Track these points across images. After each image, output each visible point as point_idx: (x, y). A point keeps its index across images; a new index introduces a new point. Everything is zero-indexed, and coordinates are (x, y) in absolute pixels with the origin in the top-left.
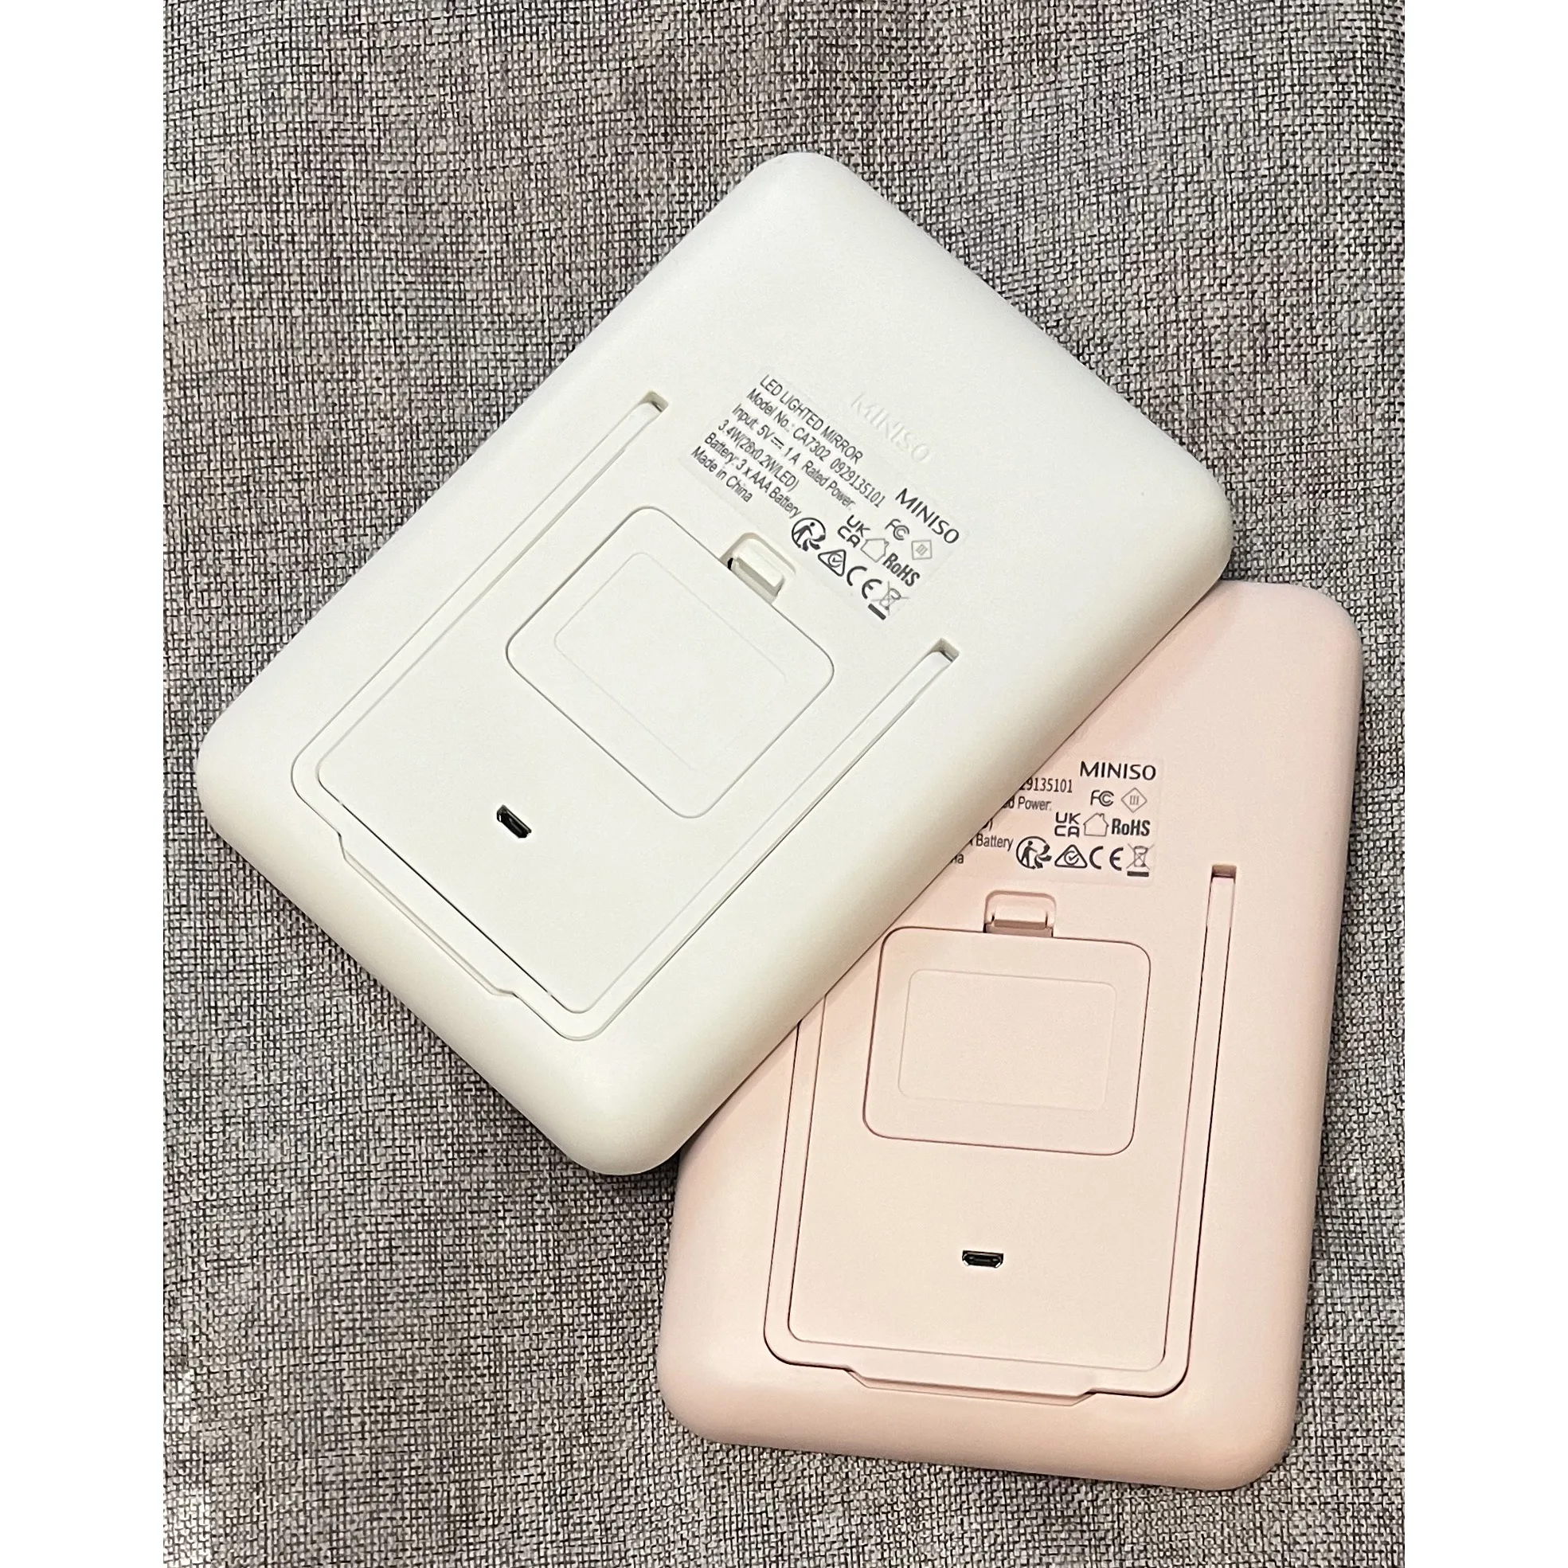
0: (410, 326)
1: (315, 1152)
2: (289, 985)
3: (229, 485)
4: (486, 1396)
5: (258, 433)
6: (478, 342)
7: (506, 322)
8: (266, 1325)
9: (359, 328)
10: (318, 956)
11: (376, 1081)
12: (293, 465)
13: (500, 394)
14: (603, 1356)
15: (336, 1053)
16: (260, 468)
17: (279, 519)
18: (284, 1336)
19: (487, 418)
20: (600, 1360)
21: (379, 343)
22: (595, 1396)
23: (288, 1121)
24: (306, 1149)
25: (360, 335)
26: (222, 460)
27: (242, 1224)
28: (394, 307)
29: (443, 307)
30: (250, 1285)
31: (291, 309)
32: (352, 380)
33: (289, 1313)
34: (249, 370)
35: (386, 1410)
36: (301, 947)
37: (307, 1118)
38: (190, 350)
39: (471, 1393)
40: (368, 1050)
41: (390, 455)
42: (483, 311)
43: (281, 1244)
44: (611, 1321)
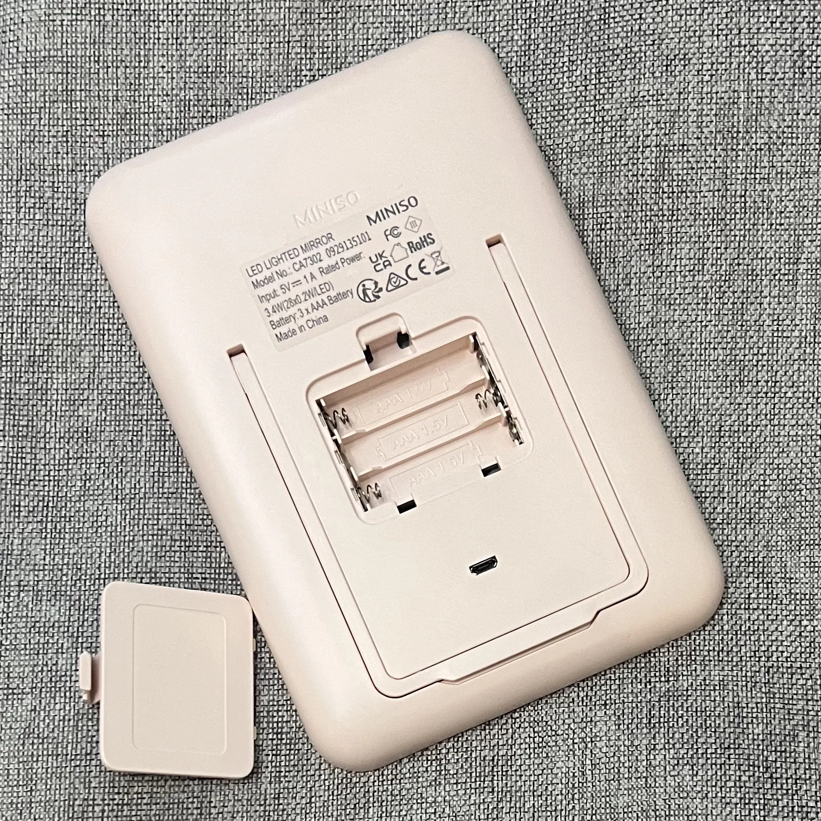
0: (188, 29)
1: (84, 614)
2: (73, 493)
3: (54, 136)
4: (195, 794)
5: (76, 101)
6: (236, 41)
7: (258, 26)
8: (38, 737)
9: (152, 30)
10: (95, 473)
11: (130, 568)
12: (100, 125)
13: (250, 80)
14: (283, 769)
15: (103, 544)
16: (77, 125)
17: (87, 162)
18: (50, 746)
19: (240, 97)
20: (281, 772)
21: (165, 41)
22: (274, 798)
23: (66, 592)
24: (77, 612)
25: (152, 36)
26: (50, 119)
27: (27, 663)
28: (177, 16)
29: (213, 15)
30: (29, 708)
31: (104, 16)
32: (144, 67)
33: (56, 729)
34: (72, 57)
35: (120, 802)
36: (84, 466)
37: (80, 590)
38: (31, 42)
39: (184, 792)
40: (126, 544)
41: (169, 121)
42: (241, 18)
43: (53, 679)
44: (290, 744)
